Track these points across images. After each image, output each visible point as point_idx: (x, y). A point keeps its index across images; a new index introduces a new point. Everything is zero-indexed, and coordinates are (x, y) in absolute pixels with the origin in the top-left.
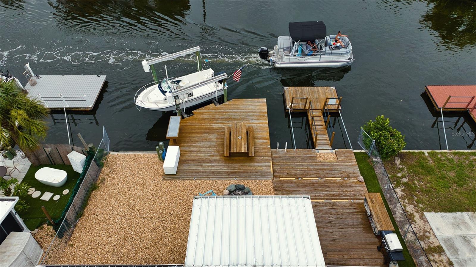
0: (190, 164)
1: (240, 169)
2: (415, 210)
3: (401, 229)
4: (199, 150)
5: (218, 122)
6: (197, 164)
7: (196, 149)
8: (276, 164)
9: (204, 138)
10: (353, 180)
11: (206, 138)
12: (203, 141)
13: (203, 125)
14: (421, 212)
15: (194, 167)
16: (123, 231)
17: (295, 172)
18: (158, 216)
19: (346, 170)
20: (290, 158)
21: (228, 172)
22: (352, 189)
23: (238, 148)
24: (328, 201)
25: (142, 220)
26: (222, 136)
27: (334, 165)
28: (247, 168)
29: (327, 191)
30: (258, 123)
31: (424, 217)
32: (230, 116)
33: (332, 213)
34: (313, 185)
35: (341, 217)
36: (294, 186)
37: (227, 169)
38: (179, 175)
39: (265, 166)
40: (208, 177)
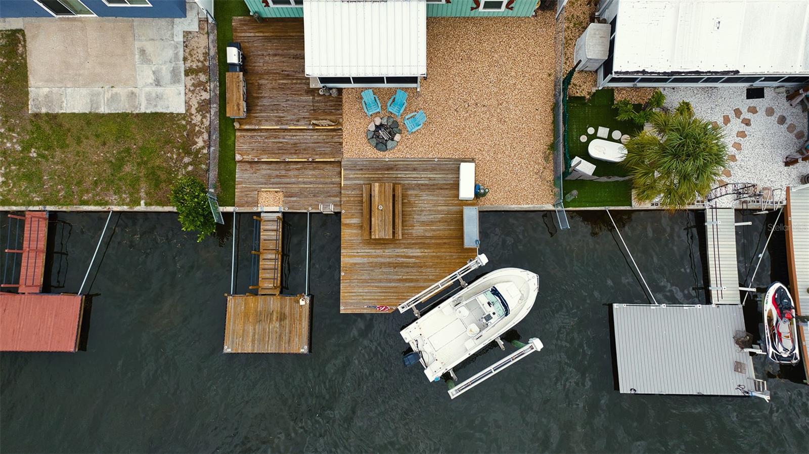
0: (445, 182)
1: (381, 174)
2: (192, 117)
3: (216, 94)
4: (435, 206)
5: (414, 260)
6: (436, 182)
7: (439, 208)
8: (336, 186)
9: (431, 228)
10: (248, 157)
11: (428, 228)
12: (432, 223)
13: (435, 254)
14: (187, 115)
15: (438, 176)
16: (503, 91)
17: (314, 173)
18: (470, 107)
19: (252, 175)
20: (318, 195)
21: (397, 170)
22: (253, 145)
23: (383, 191)
24: (284, 127)
25: (485, 102)
26: (406, 231)
27: (265, 184)
28: (373, 176)
29: (281, 143)
30: (355, 256)
31: (187, 108)
32: (396, 272)
33: (282, 112)
34: (296, 151)
35: (274, 108)
36: (318, 149)
37: (398, 174)
38: (456, 165)
39: (350, 179)
40: (420, 163)
